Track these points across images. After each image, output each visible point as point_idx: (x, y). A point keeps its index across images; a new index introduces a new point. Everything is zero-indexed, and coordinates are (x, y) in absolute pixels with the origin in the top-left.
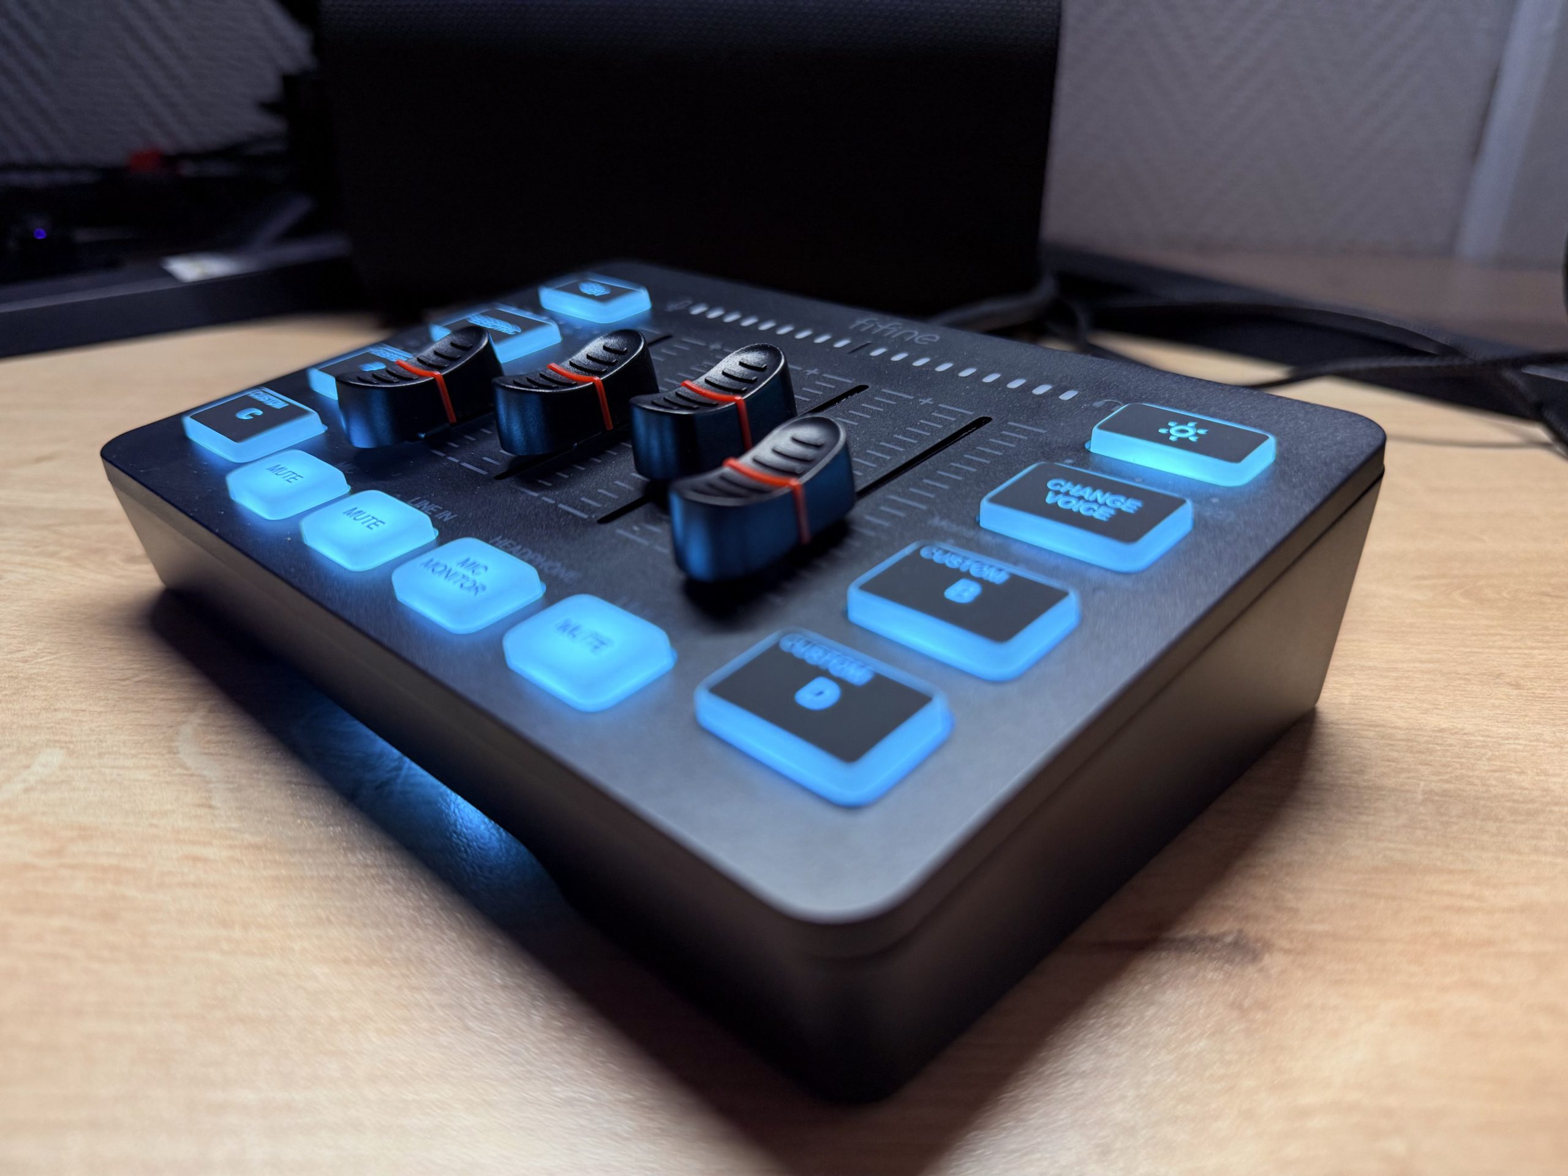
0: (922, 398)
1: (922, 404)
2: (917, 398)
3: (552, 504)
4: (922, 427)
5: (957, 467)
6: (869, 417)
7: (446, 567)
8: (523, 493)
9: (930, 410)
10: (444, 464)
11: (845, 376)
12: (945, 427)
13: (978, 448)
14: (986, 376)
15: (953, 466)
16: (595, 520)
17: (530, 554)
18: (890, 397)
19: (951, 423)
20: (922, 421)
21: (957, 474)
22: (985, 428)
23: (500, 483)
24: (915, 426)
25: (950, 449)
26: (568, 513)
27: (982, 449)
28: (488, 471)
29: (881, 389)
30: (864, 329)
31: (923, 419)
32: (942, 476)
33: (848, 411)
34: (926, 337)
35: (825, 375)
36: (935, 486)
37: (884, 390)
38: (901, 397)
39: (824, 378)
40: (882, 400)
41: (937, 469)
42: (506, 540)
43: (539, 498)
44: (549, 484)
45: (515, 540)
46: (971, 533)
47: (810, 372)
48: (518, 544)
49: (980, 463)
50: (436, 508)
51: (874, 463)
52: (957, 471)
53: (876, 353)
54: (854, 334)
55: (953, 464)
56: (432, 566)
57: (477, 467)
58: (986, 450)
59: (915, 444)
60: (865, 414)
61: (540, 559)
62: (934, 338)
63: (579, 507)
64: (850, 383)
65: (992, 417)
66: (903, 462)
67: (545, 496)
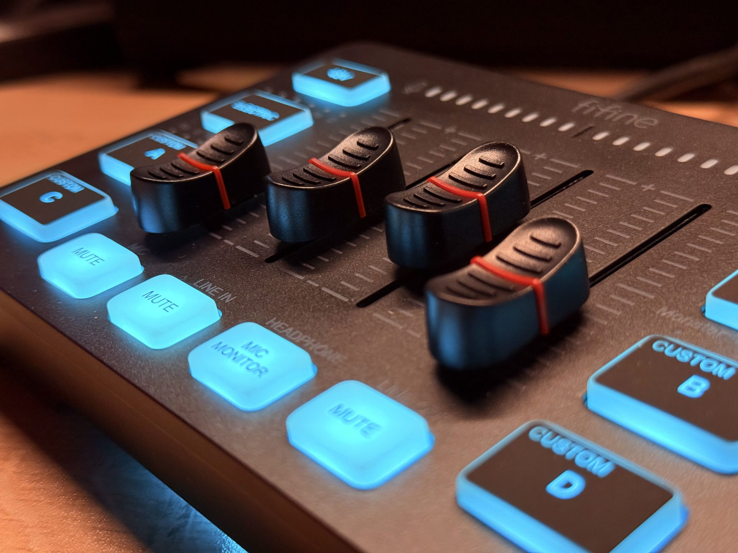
0: (644, 184)
1: (644, 190)
2: (639, 185)
3: (317, 287)
4: (645, 213)
5: (681, 257)
6: (595, 203)
7: (233, 350)
8: (290, 276)
9: (653, 196)
10: (222, 246)
11: (571, 161)
12: (668, 214)
13: (700, 236)
14: (704, 161)
15: (676, 254)
16: (355, 303)
17: (301, 338)
18: (614, 182)
19: (672, 210)
20: (646, 208)
21: (682, 263)
22: (705, 216)
23: (269, 266)
24: (639, 213)
25: (674, 237)
26: (332, 296)
27: (704, 238)
28: (258, 253)
29: (605, 174)
30: (585, 113)
31: (646, 206)
32: (668, 265)
33: (575, 197)
34: (645, 121)
35: (552, 160)
36: (661, 275)
37: (608, 176)
38: (624, 183)
39: (552, 162)
40: (606, 186)
41: (662, 258)
42: (279, 322)
43: (305, 281)
44: (313, 268)
45: (287, 322)
46: (698, 324)
47: (538, 156)
48: (290, 327)
49: (703, 252)
50: (217, 290)
51: (602, 250)
52: (682, 260)
53: (600, 137)
54: (578, 118)
55: (676, 253)
56: (221, 348)
57: (250, 250)
58: (707, 238)
59: (640, 232)
60: (591, 200)
61: (309, 341)
62: (653, 122)
63: (340, 291)
64: (577, 168)
65: (712, 205)
66: (630, 249)
67: (310, 279)
